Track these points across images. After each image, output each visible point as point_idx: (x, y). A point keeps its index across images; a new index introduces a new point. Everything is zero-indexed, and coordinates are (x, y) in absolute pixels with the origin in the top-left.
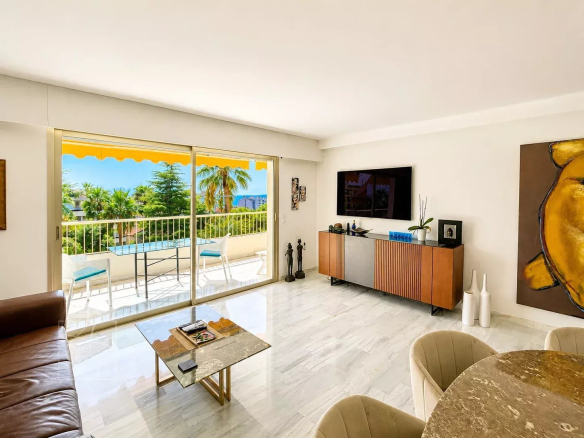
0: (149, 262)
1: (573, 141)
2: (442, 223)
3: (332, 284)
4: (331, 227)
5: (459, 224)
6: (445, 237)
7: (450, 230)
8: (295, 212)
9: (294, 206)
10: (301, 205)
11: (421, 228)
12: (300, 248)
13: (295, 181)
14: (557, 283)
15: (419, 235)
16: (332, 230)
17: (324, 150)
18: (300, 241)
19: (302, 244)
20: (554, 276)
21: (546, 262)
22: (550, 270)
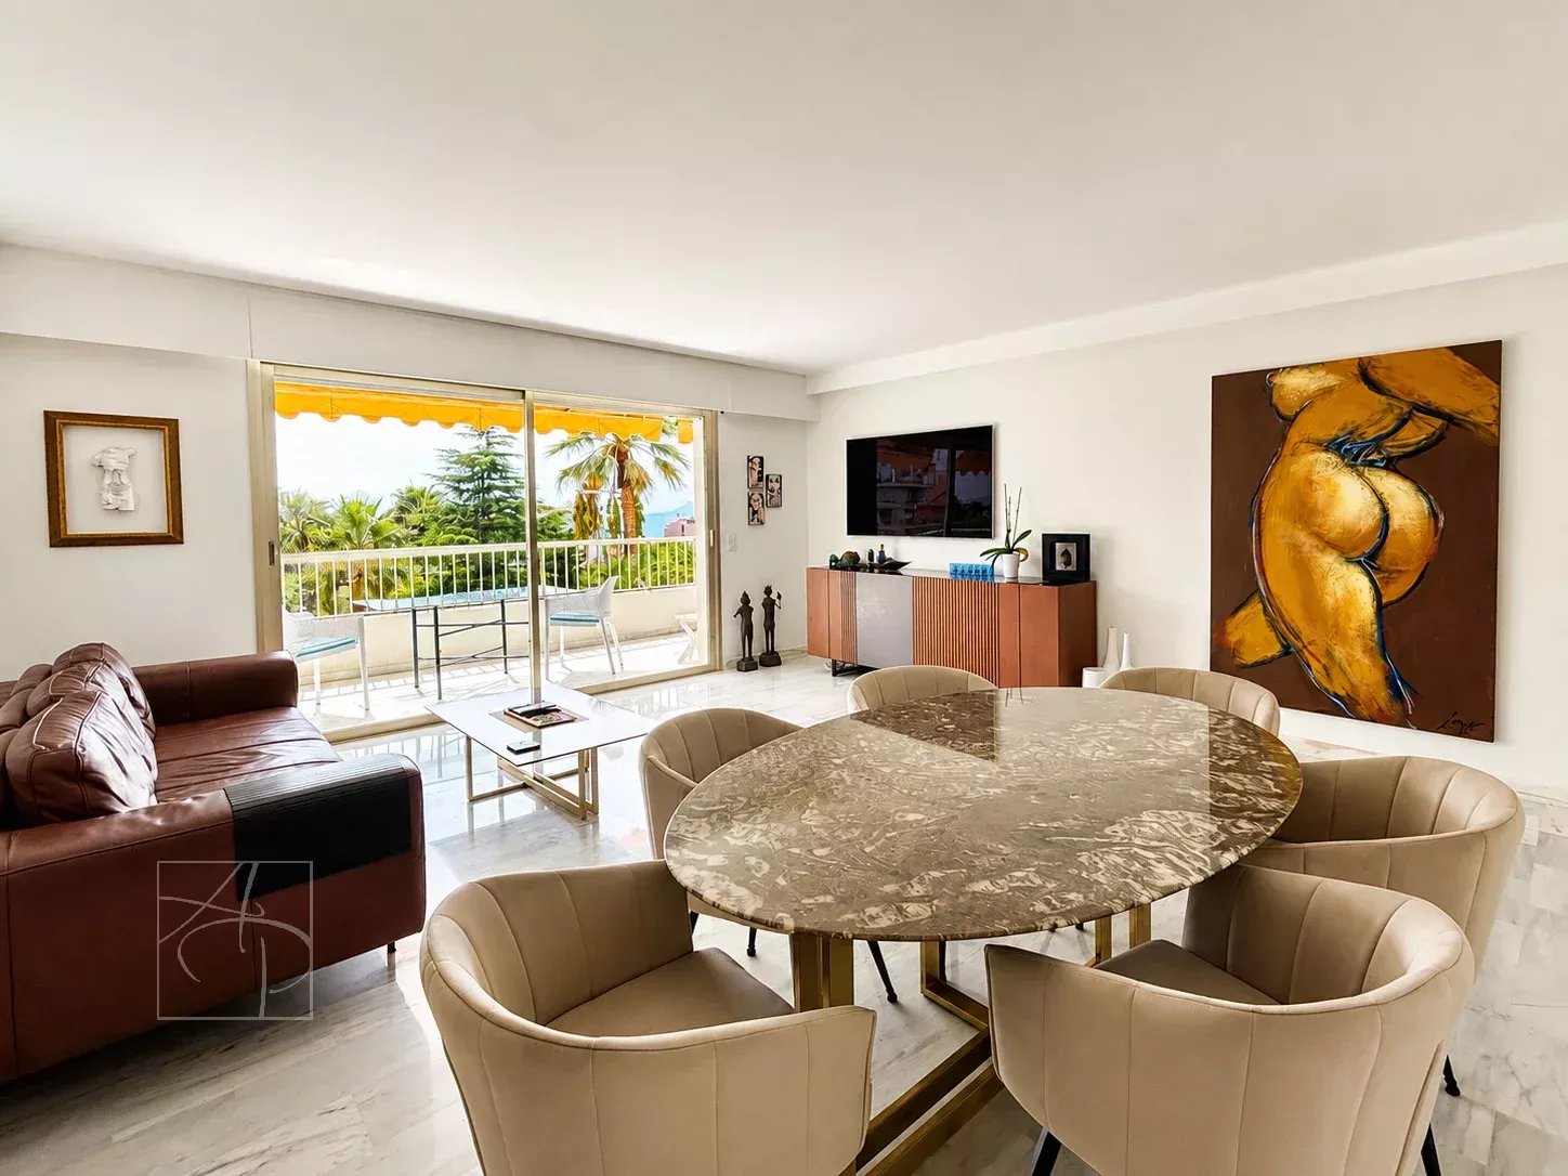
0: (441, 630)
1: (1308, 366)
2: (1049, 541)
3: (835, 674)
4: (834, 559)
5: (1082, 541)
6: (1058, 568)
7: (1066, 553)
8: (759, 530)
9: (755, 517)
10: (770, 515)
11: (1009, 550)
12: (769, 606)
13: (756, 464)
14: (1287, 650)
15: (1004, 565)
16: (836, 564)
17: (818, 397)
18: (768, 591)
19: (774, 596)
20: (1281, 636)
21: (1265, 609)
22: (1273, 625)
